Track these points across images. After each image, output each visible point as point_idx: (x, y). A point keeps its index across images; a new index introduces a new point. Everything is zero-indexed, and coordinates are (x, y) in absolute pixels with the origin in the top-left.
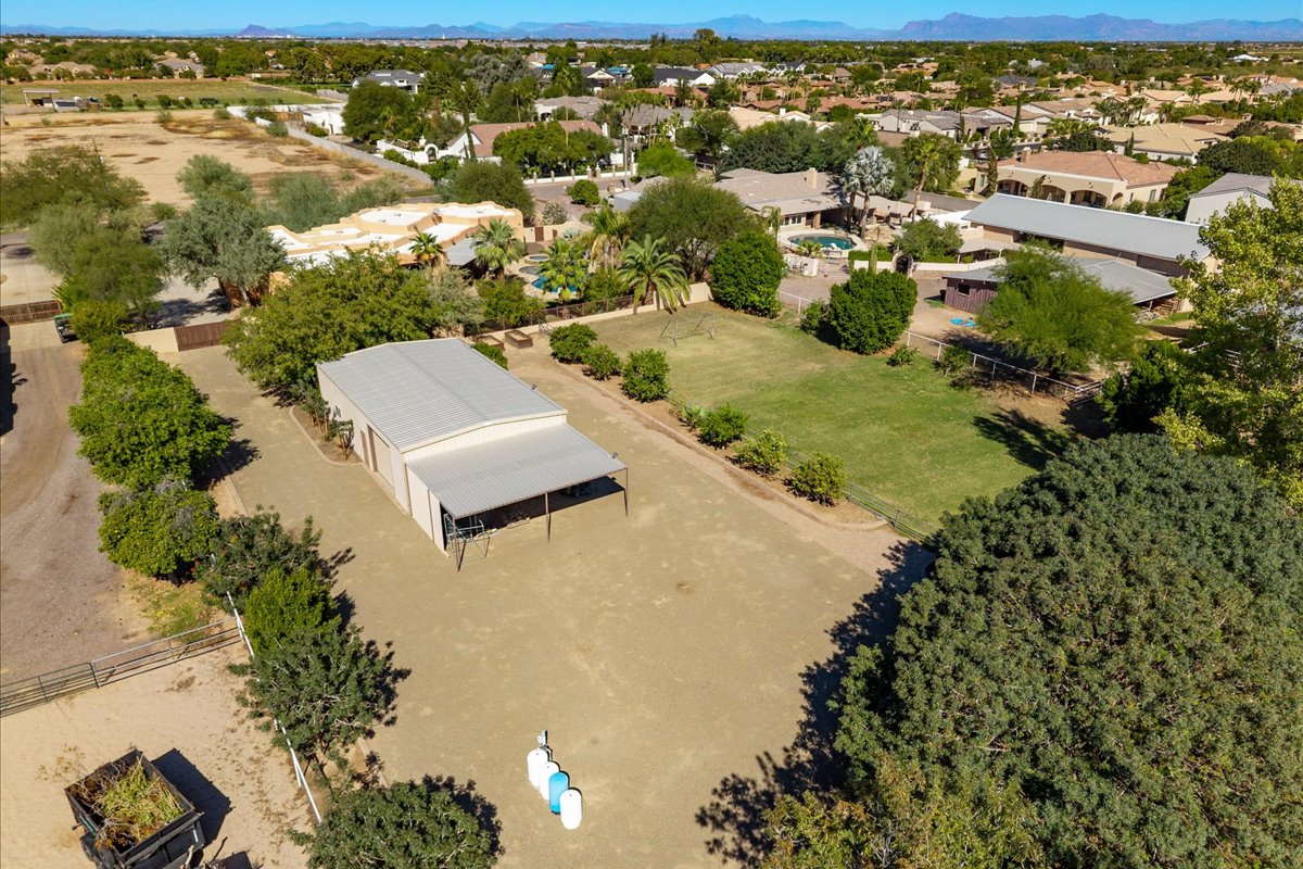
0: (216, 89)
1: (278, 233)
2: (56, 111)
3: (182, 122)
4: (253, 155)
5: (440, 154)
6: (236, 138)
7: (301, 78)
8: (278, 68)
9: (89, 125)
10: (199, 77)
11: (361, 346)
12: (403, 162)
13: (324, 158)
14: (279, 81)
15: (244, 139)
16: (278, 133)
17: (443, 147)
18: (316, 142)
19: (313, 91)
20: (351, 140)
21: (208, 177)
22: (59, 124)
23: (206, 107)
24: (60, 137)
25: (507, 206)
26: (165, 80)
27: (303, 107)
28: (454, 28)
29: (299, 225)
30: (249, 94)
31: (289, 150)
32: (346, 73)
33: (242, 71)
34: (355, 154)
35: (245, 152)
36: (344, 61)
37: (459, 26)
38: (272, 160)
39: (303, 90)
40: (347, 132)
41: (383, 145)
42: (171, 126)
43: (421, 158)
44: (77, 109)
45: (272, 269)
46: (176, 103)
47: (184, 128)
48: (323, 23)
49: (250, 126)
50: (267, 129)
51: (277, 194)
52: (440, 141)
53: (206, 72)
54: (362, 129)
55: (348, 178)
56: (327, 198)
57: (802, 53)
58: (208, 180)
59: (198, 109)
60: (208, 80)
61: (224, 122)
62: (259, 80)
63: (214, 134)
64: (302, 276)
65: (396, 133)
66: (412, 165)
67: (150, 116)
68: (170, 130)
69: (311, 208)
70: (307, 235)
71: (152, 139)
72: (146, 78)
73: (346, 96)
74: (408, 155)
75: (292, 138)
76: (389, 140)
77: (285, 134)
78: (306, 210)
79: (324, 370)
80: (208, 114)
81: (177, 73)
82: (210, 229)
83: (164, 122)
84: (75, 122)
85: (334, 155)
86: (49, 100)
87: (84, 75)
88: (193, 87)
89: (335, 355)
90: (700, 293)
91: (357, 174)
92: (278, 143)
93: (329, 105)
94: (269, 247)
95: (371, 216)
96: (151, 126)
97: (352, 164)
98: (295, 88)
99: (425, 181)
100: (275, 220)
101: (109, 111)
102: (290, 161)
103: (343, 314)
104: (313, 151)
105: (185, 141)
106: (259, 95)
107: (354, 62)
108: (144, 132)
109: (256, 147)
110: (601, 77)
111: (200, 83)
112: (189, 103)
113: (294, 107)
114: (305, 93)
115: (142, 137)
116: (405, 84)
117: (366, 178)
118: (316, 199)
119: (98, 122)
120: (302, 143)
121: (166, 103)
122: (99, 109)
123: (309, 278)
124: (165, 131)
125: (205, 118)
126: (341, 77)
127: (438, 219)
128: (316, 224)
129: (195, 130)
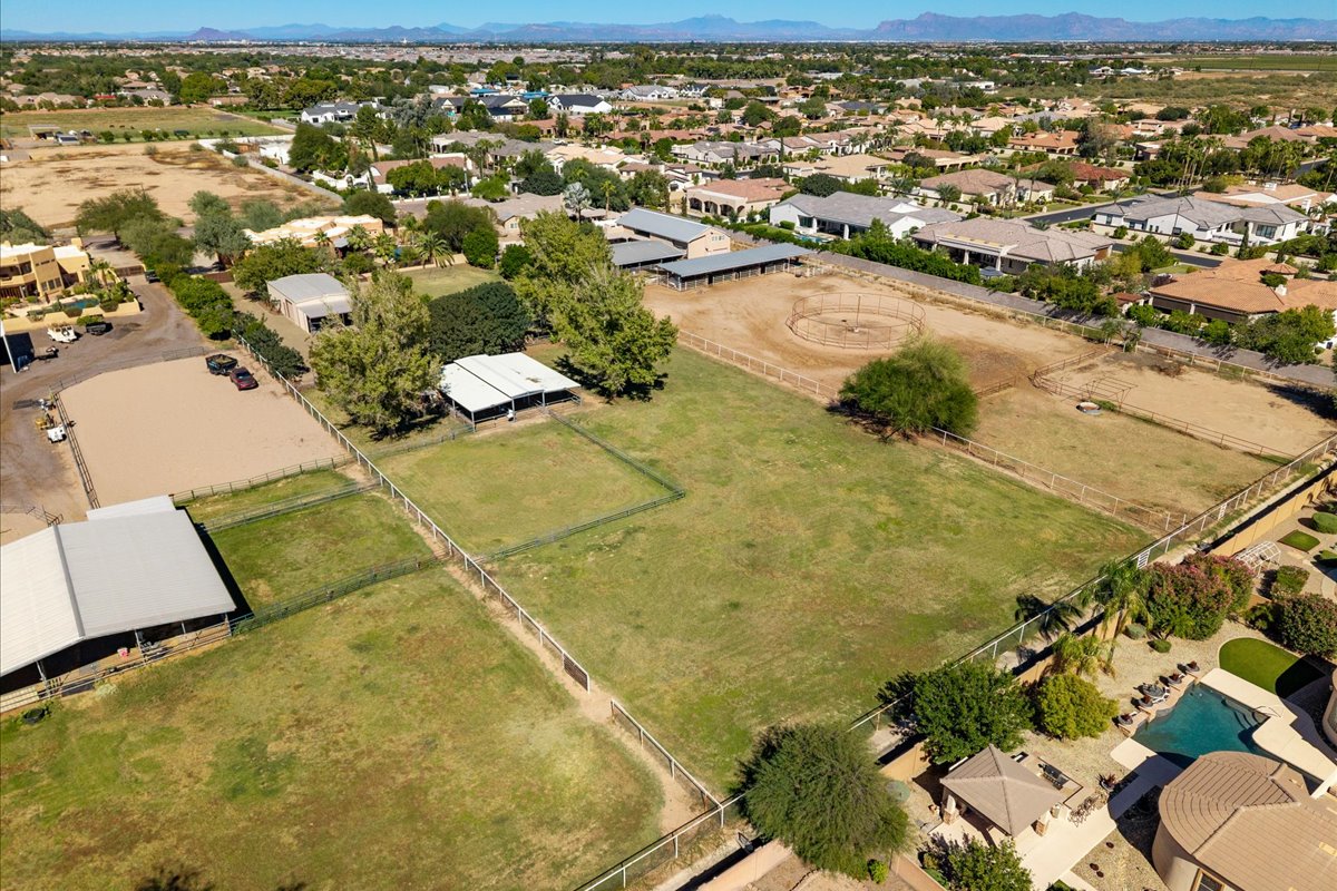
0: (186, 118)
1: (248, 232)
2: (61, 145)
3: (166, 154)
4: (224, 182)
5: (356, 181)
6: (209, 168)
7: (257, 106)
8: (235, 92)
9: (93, 157)
10: (166, 104)
11: (285, 275)
12: (327, 187)
13: (275, 184)
14: (238, 109)
15: (216, 169)
16: (242, 164)
17: (359, 176)
18: (270, 171)
19: (268, 120)
20: (294, 170)
21: (206, 203)
22: (70, 157)
23: (180, 139)
24: (80, 169)
25: (375, 217)
26: (136, 108)
27: (260, 139)
28: (417, 29)
29: (258, 229)
30: (214, 123)
31: (250, 178)
32: (297, 103)
33: (204, 99)
34: (296, 181)
35: (218, 179)
36: (294, 92)
37: (422, 27)
38: (238, 186)
39: (259, 118)
40: (291, 164)
41: (317, 175)
42: (158, 157)
43: (342, 185)
44: (78, 143)
45: (246, 249)
46: (156, 135)
47: (168, 160)
48: (279, 25)
49: (219, 157)
50: (233, 161)
51: (246, 212)
52: (356, 172)
53: (172, 99)
54: (303, 161)
55: (290, 199)
56: (274, 214)
57: (727, 70)
58: (206, 206)
59: (174, 140)
60: (175, 107)
61: (198, 153)
62: (220, 107)
63: (193, 165)
64: (260, 248)
65: (326, 166)
66: (334, 190)
67: (139, 148)
68: (158, 162)
69: (266, 218)
70: (262, 234)
71: (148, 171)
72: (120, 106)
73: (294, 126)
74: (332, 183)
75: (252, 168)
76: (322, 170)
77: (246, 165)
78: (262, 221)
79: (271, 285)
80: (184, 146)
81: (146, 101)
82: (216, 230)
83: (152, 153)
84: (81, 155)
85: (282, 182)
86: (50, 134)
87: (64, 106)
88: (163, 116)
89: (273, 279)
90: (460, 259)
91: (298, 197)
92: (242, 172)
93: (280, 138)
94: (244, 239)
95: (297, 224)
96: (141, 157)
97: (294, 188)
98: (253, 117)
99: (339, 200)
100: (246, 226)
101: (102, 144)
102: (251, 187)
103: (279, 263)
104: (267, 178)
105: (173, 171)
106: (224, 126)
107: (304, 93)
108: (140, 164)
109: (226, 176)
110: (516, 104)
111: (168, 111)
112: (165, 136)
113: (252, 139)
114: (261, 122)
115: (140, 168)
116: (346, 113)
117: (302, 199)
118: (267, 214)
119: (100, 155)
120: (260, 172)
121: (149, 136)
122: (95, 142)
123: (263, 249)
124: (155, 163)
125: (182, 150)
126: (292, 105)
127: (334, 225)
128: (268, 228)
129: (177, 161)
